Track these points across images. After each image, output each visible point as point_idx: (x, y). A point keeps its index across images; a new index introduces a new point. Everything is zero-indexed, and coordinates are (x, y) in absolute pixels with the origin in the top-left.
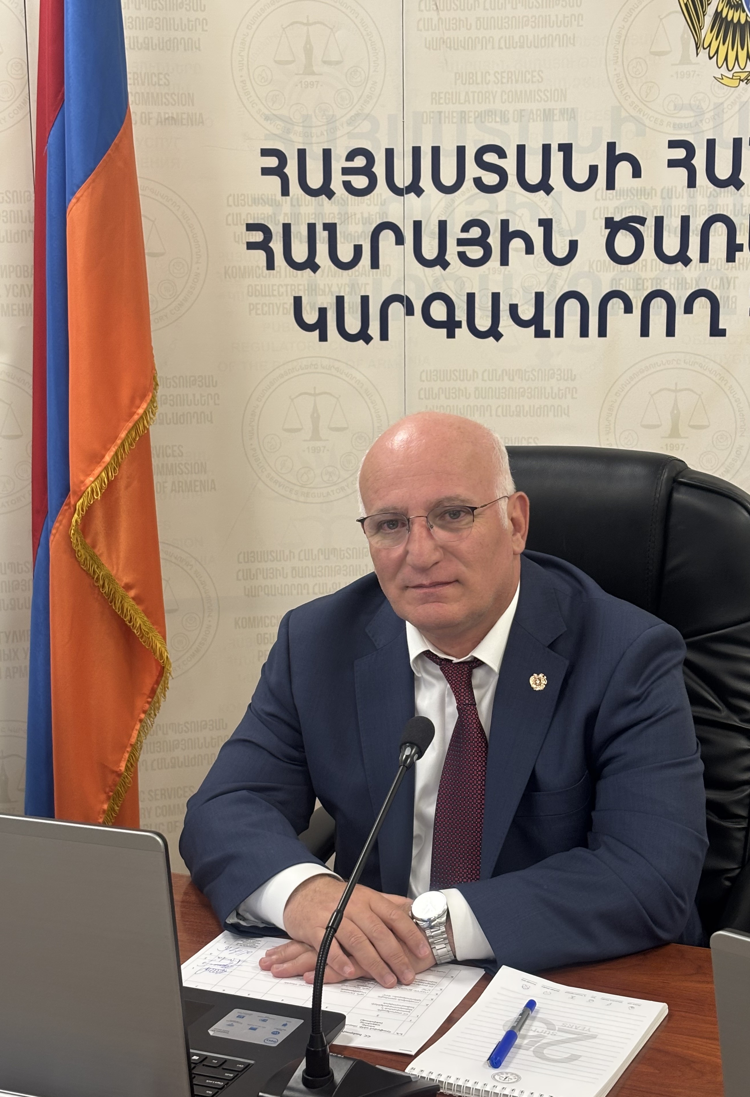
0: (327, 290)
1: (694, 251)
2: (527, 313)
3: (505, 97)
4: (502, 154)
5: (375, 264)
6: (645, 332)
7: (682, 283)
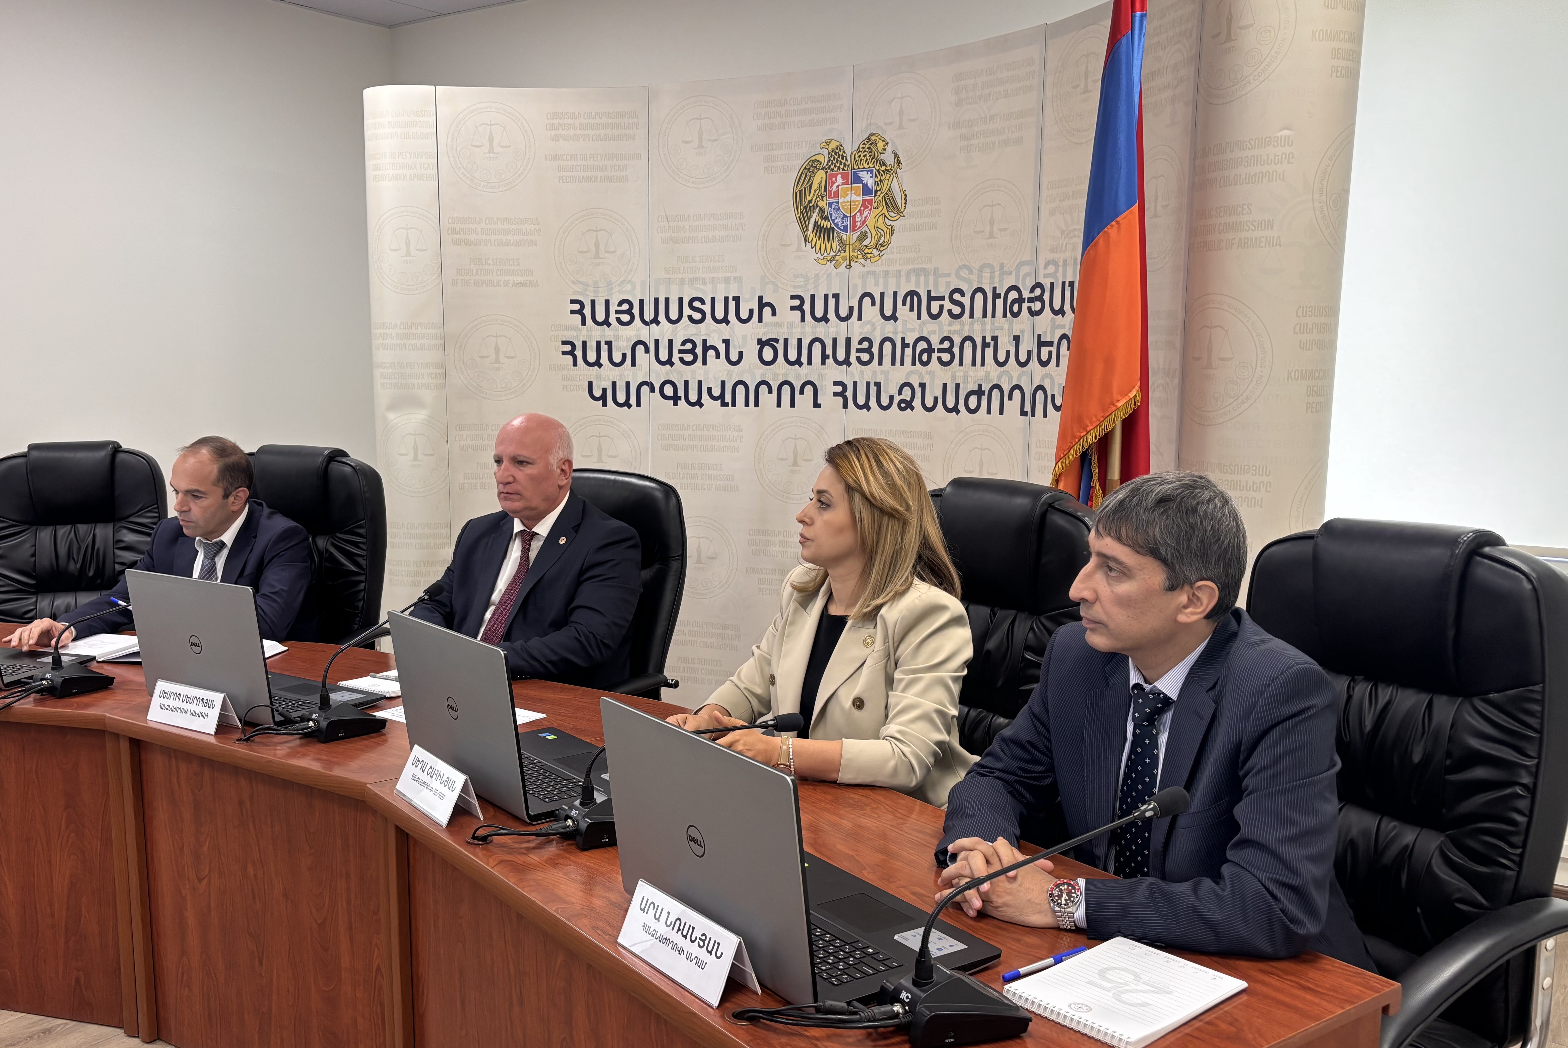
0: (607, 378)
1: (804, 359)
2: (716, 392)
3: (704, 270)
4: (703, 302)
5: (633, 364)
6: (779, 405)
7: (798, 376)
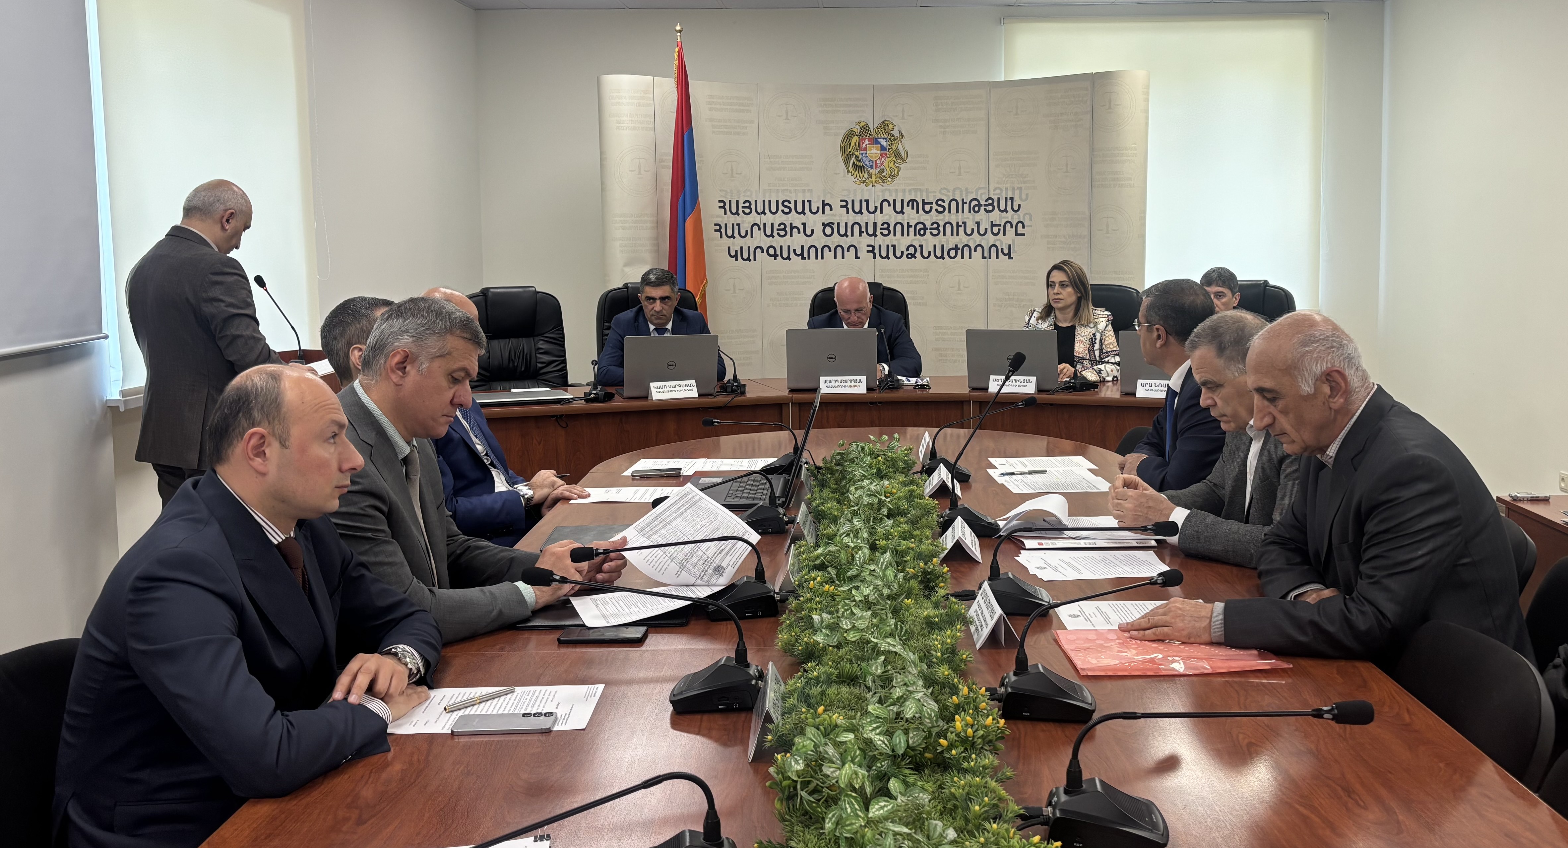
0: (738, 245)
1: (849, 233)
2: (799, 252)
3: (791, 185)
4: (790, 203)
5: (752, 236)
6: (835, 258)
7: (846, 243)
